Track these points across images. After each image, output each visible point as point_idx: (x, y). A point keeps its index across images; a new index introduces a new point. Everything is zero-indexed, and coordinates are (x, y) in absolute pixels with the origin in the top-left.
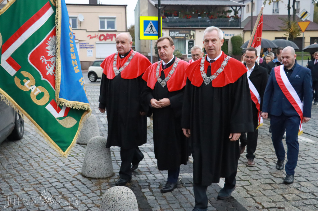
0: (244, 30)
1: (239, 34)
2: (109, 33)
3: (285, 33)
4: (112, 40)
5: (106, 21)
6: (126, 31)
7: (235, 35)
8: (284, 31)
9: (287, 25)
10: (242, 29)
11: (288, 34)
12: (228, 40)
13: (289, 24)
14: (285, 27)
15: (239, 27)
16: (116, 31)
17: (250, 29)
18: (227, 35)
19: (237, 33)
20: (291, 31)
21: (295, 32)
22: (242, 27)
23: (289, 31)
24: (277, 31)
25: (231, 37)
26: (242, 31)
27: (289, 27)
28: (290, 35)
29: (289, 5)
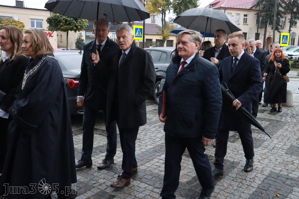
3: (160, 36)
5: (35, 21)
13: (163, 31)
14: (160, 33)
20: (164, 36)
23: (163, 36)
27: (163, 33)
28: (163, 38)
29: (162, 18)
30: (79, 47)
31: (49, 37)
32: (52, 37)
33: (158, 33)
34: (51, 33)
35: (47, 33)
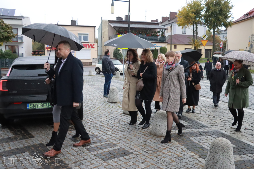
0: (168, 43)
1: (165, 46)
2: (85, 44)
4: (86, 48)
5: (82, 36)
6: (95, 43)
7: (162, 47)
8: (191, 45)
9: (193, 41)
10: (167, 43)
11: (193, 47)
12: (158, 49)
13: (194, 41)
14: (191, 43)
15: (165, 42)
16: (88, 42)
17: (170, 43)
18: (158, 46)
19: (163, 45)
20: (195, 45)
21: (197, 45)
22: (166, 42)
24: (186, 44)
25: (160, 47)
26: (167, 44)
27: (194, 43)
28: (195, 47)
29: (193, 30)
30: (115, 56)
31: (91, 48)
32: (93, 48)
33: (189, 43)
34: (93, 45)
35: (89, 45)
